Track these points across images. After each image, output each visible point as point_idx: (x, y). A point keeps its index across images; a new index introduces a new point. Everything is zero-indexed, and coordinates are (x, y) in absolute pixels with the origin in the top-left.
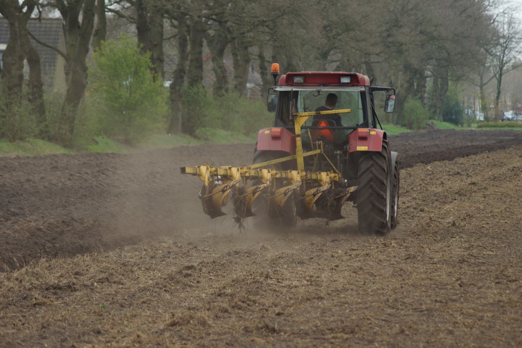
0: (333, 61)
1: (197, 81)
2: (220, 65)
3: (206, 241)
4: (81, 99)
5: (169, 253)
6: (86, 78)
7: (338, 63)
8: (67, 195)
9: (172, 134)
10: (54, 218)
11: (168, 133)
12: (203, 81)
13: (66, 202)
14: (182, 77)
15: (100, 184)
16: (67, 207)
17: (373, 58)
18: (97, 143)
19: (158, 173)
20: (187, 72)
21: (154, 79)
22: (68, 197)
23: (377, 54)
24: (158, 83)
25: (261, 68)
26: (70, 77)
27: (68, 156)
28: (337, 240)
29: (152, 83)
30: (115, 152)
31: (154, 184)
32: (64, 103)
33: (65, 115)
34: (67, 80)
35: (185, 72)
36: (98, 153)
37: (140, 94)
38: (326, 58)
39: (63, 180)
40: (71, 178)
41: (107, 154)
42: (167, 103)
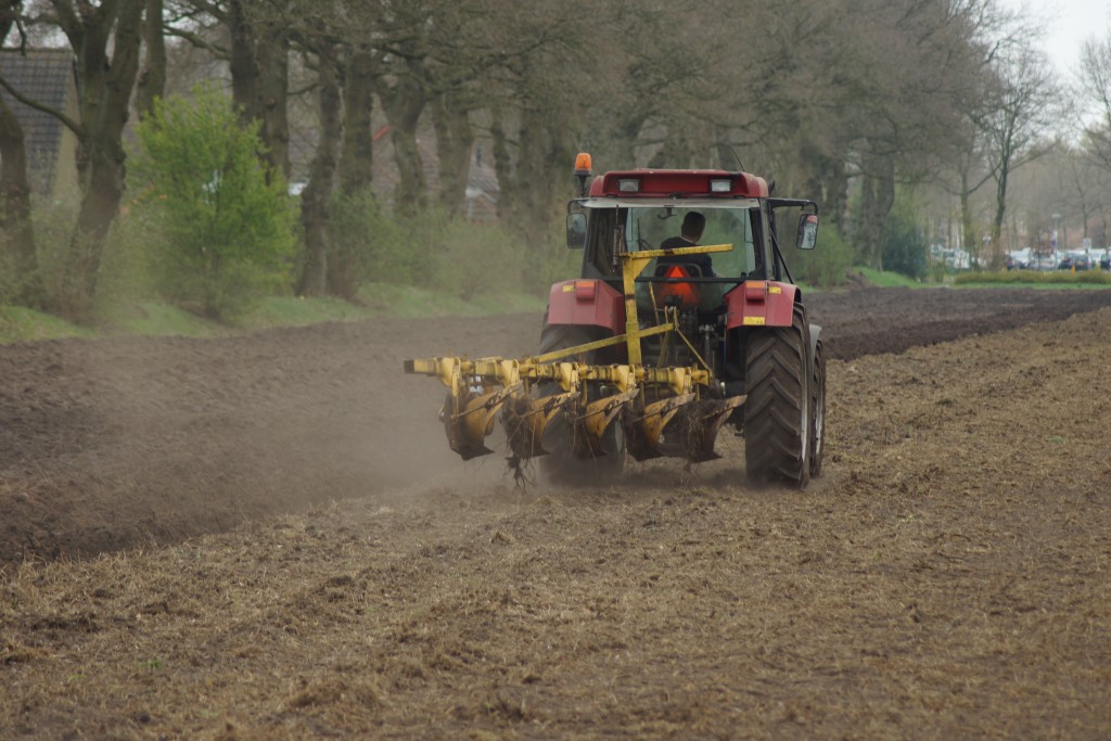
0: (649, 142)
1: (359, 182)
2: (410, 149)
3: (376, 524)
4: (112, 222)
5: (298, 549)
6: (123, 176)
7: (661, 145)
8: (80, 426)
9: (306, 296)
10: (52, 475)
11: (298, 294)
12: (372, 184)
13: (77, 441)
14: (327, 175)
15: (153, 403)
16: (80, 452)
17: (735, 136)
18: (145, 315)
19: (276, 379)
20: (337, 163)
21: (268, 179)
22: (83, 430)
23: (743, 127)
24: (277, 185)
25: (496, 156)
26: (89, 174)
27: (83, 342)
28: (655, 523)
29: (264, 187)
30: (185, 335)
31: (268, 403)
32: (76, 230)
33: (77, 255)
34: (81, 181)
35: (333, 165)
36: (148, 337)
37: (239, 210)
38: (635, 134)
39: (72, 394)
40: (91, 391)
41: (168, 338)
42: (295, 230)
